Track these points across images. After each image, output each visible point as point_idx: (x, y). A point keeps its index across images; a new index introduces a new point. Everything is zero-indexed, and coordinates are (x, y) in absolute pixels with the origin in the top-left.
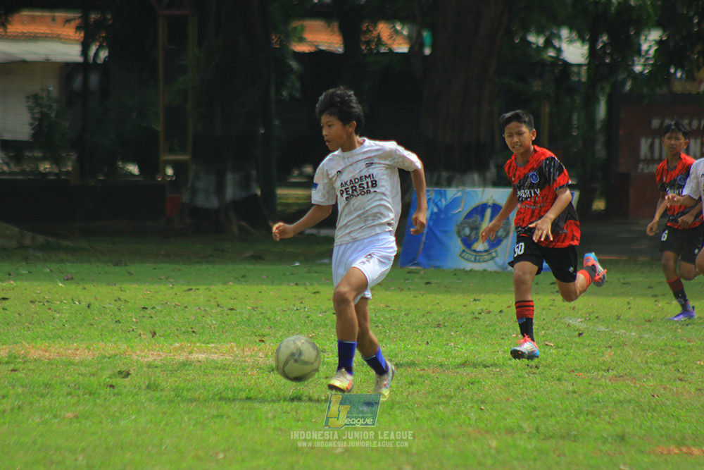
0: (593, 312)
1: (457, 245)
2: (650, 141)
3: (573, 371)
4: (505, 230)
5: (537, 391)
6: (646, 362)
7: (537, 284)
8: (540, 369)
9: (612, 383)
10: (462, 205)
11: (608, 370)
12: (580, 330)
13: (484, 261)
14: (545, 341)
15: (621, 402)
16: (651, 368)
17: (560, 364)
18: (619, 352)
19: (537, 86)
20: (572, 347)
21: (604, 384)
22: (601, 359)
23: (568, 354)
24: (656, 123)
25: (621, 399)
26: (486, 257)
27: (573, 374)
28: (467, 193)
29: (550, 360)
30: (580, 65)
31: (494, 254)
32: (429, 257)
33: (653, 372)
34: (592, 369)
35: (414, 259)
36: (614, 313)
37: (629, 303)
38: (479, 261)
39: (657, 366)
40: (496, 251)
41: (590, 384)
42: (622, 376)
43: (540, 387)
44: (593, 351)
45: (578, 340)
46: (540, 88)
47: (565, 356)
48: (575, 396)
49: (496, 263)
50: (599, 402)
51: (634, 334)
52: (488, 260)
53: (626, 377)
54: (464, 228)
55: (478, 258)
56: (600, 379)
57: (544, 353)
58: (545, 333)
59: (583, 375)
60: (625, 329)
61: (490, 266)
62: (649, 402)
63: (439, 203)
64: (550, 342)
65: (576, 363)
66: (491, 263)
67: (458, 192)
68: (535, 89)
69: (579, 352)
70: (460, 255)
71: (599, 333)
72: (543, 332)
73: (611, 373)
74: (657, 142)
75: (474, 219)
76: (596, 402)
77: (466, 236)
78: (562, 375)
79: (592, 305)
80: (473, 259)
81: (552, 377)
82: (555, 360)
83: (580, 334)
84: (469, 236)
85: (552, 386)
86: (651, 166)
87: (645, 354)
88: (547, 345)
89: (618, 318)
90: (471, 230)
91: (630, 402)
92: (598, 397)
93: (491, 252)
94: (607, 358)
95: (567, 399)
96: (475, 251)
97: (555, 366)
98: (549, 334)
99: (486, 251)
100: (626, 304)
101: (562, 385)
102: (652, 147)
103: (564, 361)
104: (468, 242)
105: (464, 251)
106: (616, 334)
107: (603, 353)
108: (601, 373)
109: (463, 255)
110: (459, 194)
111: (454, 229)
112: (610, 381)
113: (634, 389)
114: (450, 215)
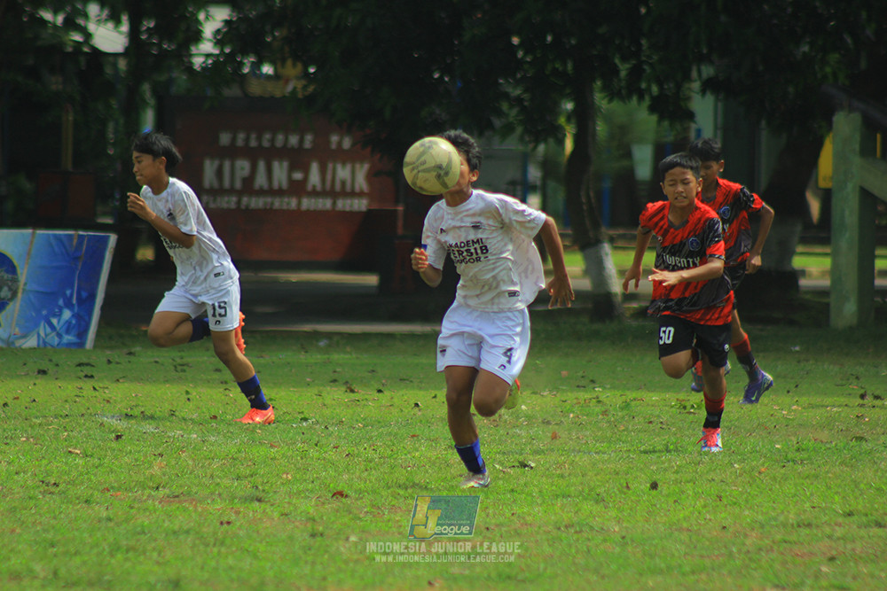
0: (136, 406)
2: (216, 163)
3: (108, 490)
5: (55, 518)
6: (212, 477)
7: (57, 365)
8: (61, 487)
9: (163, 507)
11: (157, 488)
12: (118, 431)
14: (67, 447)
15: (175, 532)
16: (218, 484)
17: (90, 480)
18: (173, 462)
19: (55, 83)
20: (106, 456)
21: (151, 508)
22: (147, 472)
23: (100, 465)
24: (225, 139)
25: (176, 528)
27: (108, 494)
29: (74, 473)
30: (116, 55)
33: (221, 491)
34: (134, 487)
36: (167, 407)
37: (187, 393)
39: (227, 482)
41: (131, 508)
42: (177, 496)
43: (60, 513)
44: (136, 460)
45: (114, 445)
46: (60, 87)
47: (97, 467)
48: (111, 524)
50: (144, 533)
51: (195, 436)
53: (182, 498)
56: (145, 501)
57: (66, 463)
58: (68, 435)
59: (122, 494)
60: (182, 429)
62: (215, 533)
64: (75, 448)
65: (112, 477)
68: (54, 87)
69: (116, 462)
71: (145, 436)
72: (66, 434)
73: (162, 492)
74: (227, 165)
76: (139, 534)
78: (92, 495)
79: (136, 396)
81: (78, 499)
82: (81, 474)
83: (118, 437)
85: (78, 510)
86: (218, 199)
87: (210, 464)
88: (70, 452)
89: (172, 413)
91: (187, 532)
92: (143, 526)
94: (156, 470)
95: (99, 529)
97: (82, 483)
98: (74, 437)
100: (184, 394)
101: (92, 510)
102: (219, 173)
103: (95, 475)
106: (169, 437)
107: (151, 463)
108: (147, 492)
112: (160, 503)
113: (194, 515)
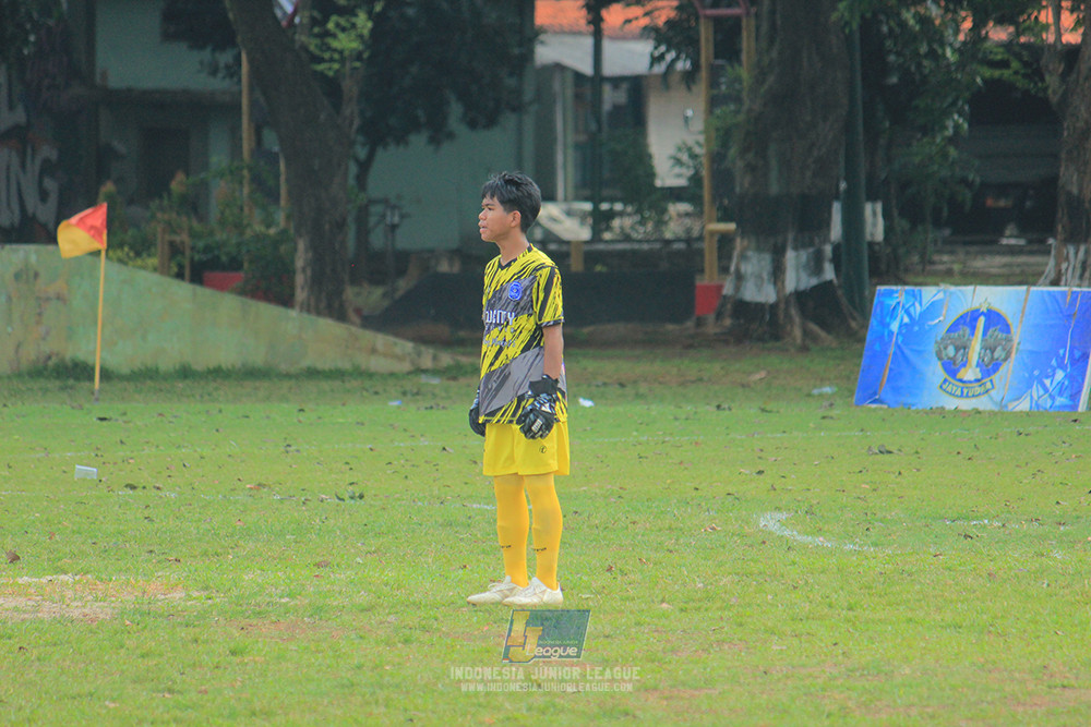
1: (936, 372)
4: (1004, 349)
10: (944, 312)
13: (973, 396)
26: (979, 390)
28: (951, 294)
31: (989, 385)
32: (896, 390)
35: (875, 394)
38: (967, 396)
40: (991, 381)
49: (991, 398)
52: (979, 395)
54: (945, 348)
55: (965, 391)
61: (983, 403)
63: (912, 310)
66: (984, 398)
67: (939, 292)
70: (941, 387)
75: (961, 332)
77: (949, 358)
80: (959, 393)
84: (953, 360)
90: (957, 349)
93: (984, 381)
96: (961, 381)
99: (977, 381)
104: (952, 368)
105: (945, 381)
109: (944, 387)
110: (941, 296)
111: (933, 348)
114: (926, 327)
